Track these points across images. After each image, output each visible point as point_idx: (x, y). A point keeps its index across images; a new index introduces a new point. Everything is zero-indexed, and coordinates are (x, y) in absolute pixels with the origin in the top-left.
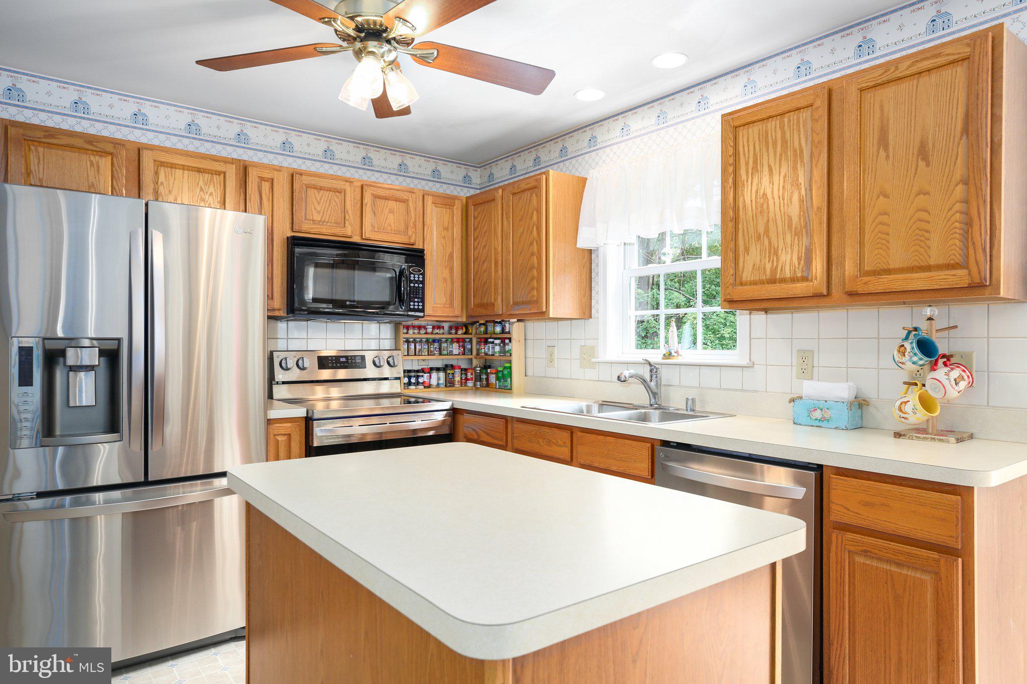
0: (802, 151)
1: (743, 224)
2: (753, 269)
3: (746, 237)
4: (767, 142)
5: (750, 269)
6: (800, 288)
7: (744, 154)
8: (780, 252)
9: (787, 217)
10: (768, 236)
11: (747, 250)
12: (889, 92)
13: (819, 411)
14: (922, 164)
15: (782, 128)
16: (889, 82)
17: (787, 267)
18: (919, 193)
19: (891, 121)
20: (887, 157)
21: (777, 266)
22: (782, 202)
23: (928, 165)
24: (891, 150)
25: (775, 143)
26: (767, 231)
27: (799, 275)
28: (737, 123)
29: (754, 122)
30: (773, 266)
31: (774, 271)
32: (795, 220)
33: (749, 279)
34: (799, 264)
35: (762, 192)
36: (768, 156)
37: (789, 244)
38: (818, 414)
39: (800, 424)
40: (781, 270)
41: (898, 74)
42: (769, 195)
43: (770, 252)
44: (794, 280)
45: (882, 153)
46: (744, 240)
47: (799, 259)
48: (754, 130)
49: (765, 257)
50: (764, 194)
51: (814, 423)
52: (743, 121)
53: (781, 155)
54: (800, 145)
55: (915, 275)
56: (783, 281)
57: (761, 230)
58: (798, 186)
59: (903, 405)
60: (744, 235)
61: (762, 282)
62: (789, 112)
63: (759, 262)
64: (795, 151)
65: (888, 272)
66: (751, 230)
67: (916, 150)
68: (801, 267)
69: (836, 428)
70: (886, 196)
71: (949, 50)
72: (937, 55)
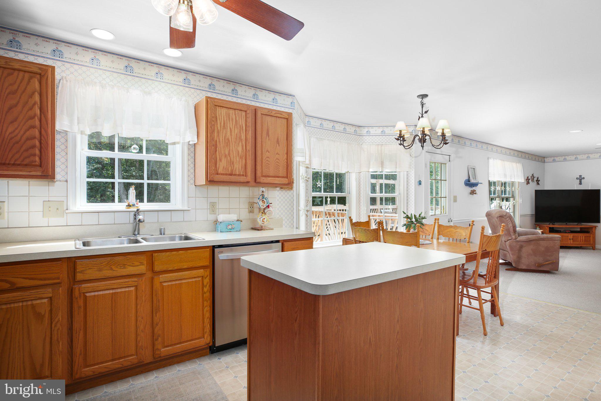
0: (243, 127)
1: (219, 148)
2: (223, 169)
3: (220, 155)
4: (229, 118)
5: (222, 168)
6: (242, 179)
7: (219, 119)
8: (234, 163)
9: (237, 150)
10: (230, 156)
11: (221, 160)
12: (269, 119)
13: (230, 225)
14: (277, 145)
15: (235, 115)
16: (269, 115)
17: (237, 170)
18: (277, 154)
19: (270, 128)
20: (269, 139)
21: (233, 170)
22: (235, 144)
23: (279, 146)
24: (270, 138)
25: (232, 119)
26: (229, 154)
27: (242, 174)
28: (216, 104)
29: (223, 107)
30: (231, 168)
31: (232, 171)
32: (240, 152)
33: (221, 173)
34: (242, 169)
35: (227, 138)
36: (230, 124)
37: (238, 161)
38: (230, 227)
39: (223, 232)
40: (235, 170)
41: (271, 114)
42: (230, 140)
43: (230, 163)
44: (239, 175)
45: (267, 138)
46: (219, 156)
47: (242, 168)
48: (224, 111)
49: (228, 164)
50: (228, 139)
51: (230, 230)
52: (219, 105)
53: (235, 125)
54: (242, 124)
55: (276, 179)
56: (235, 175)
57: (227, 153)
58: (242, 140)
59: (264, 220)
60: (219, 153)
61: (226, 174)
62: (238, 110)
63: (226, 166)
64: (240, 126)
65: (269, 176)
66: (223, 152)
67: (276, 140)
68: (242, 171)
69: (236, 231)
70: (269, 152)
71: (283, 114)
72: (281, 114)
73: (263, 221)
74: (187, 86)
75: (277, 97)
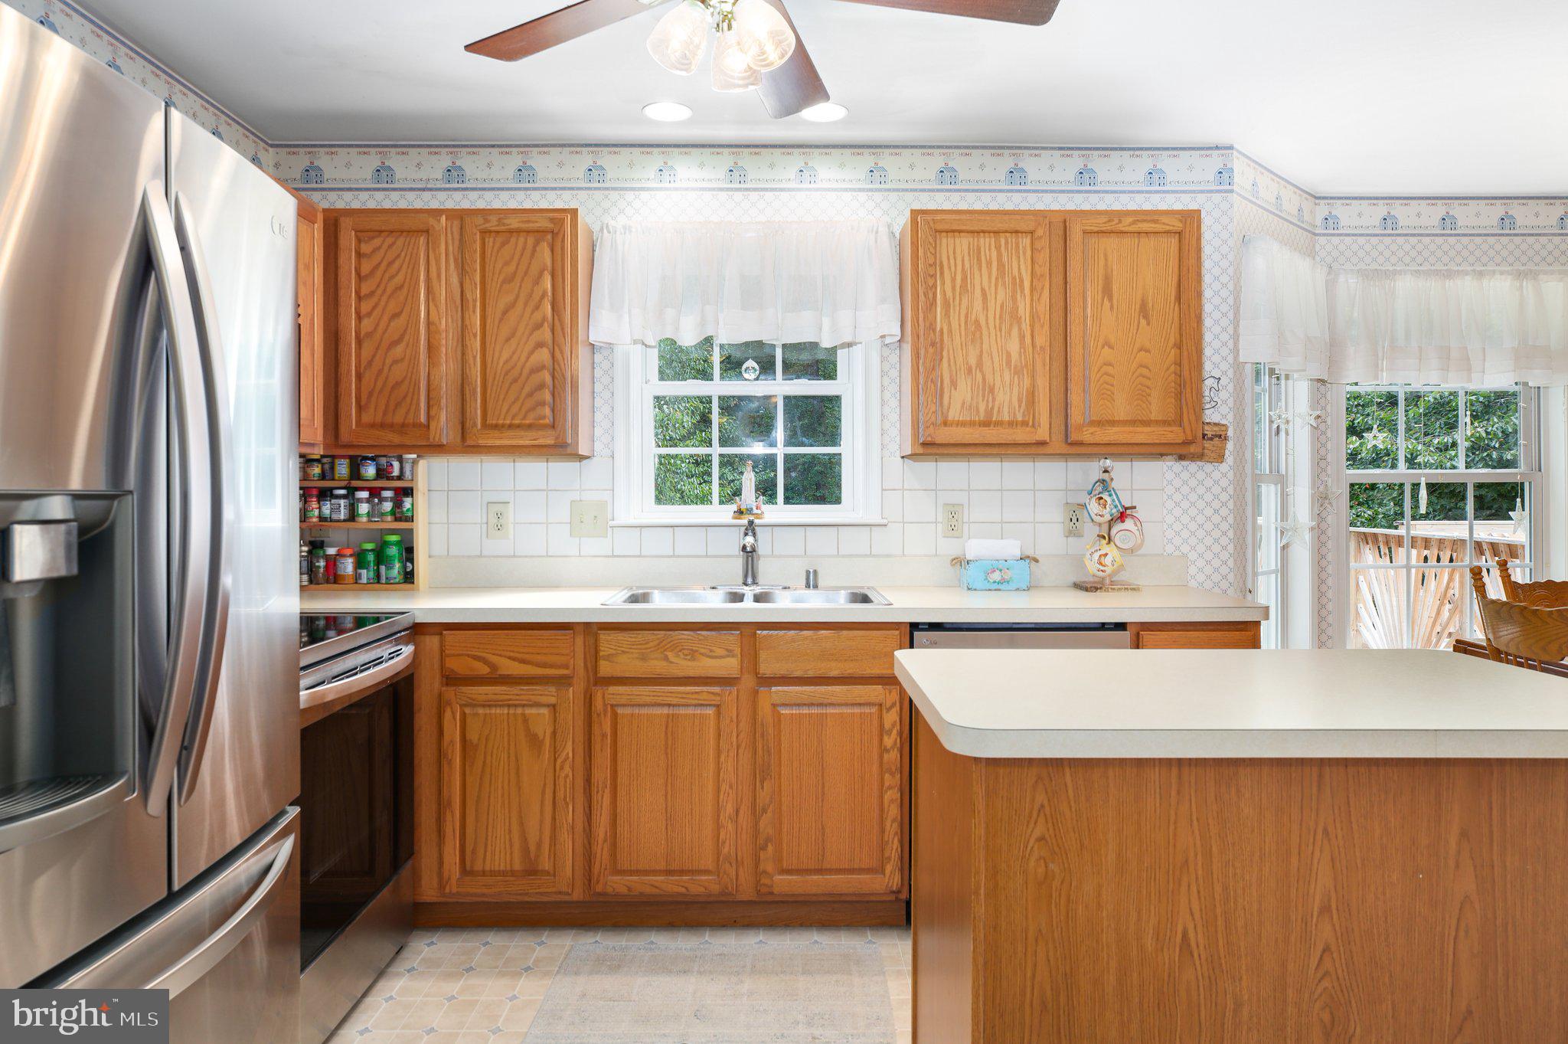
0: (1022, 281)
1: (948, 351)
2: (962, 407)
3: (954, 368)
4: (979, 260)
5: (959, 406)
6: (1021, 435)
7: (950, 268)
8: (996, 391)
9: (1004, 352)
10: (981, 371)
11: (954, 384)
12: (1110, 243)
13: (998, 572)
14: (1143, 322)
15: (998, 248)
16: (1112, 232)
17: (1006, 410)
18: (1141, 350)
19: (1115, 273)
20: (1112, 307)
21: (992, 408)
22: (998, 333)
23: (1148, 324)
24: (1115, 301)
25: (989, 264)
26: (980, 364)
27: (1020, 418)
28: (940, 227)
29: (960, 231)
30: (987, 406)
31: (989, 412)
32: (1015, 356)
33: (956, 419)
34: (1020, 407)
35: (973, 317)
36: (981, 276)
37: (1008, 383)
38: (996, 576)
39: (975, 590)
40: (999, 411)
41: (1121, 227)
42: (983, 323)
43: (984, 390)
44: (1012, 424)
45: (1106, 302)
46: (951, 371)
47: (1020, 401)
48: (963, 243)
49: (978, 395)
50: (977, 322)
51: (996, 586)
52: (947, 227)
53: (997, 279)
54: (1020, 274)
55: (1140, 429)
56: (999, 423)
57: (973, 361)
58: (1019, 320)
59: (1103, 558)
60: (949, 365)
61: (972, 424)
62: (1006, 232)
63: (970, 399)
64: (1014, 278)
65: (1113, 423)
66: (960, 360)
67: (1138, 306)
68: (1022, 411)
69: (1017, 589)
70: (1111, 347)
71: (1164, 219)
72: (1155, 222)
73: (1101, 564)
74: (878, 186)
75: (1165, 162)
